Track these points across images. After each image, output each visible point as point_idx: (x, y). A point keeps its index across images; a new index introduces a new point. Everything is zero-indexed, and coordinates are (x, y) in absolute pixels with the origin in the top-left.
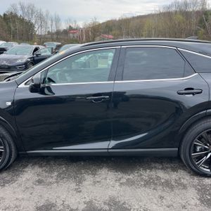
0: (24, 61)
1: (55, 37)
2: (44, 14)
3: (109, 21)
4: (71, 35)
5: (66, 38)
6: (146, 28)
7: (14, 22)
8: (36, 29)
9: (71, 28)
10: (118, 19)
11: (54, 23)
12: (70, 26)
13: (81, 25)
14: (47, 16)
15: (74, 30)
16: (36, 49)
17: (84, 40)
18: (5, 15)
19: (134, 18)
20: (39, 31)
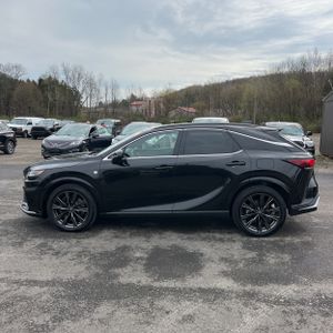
0: (79, 143)
1: (110, 110)
2: (96, 79)
3: (190, 88)
4: (134, 108)
5: (127, 112)
6: (245, 98)
7: (53, 90)
8: (82, 100)
9: (133, 98)
10: (203, 84)
11: (110, 91)
12: (133, 96)
13: (149, 93)
14: (100, 81)
15: (139, 100)
16: (93, 130)
17: (153, 115)
18: (40, 80)
19: (227, 82)
20: (87, 102)
